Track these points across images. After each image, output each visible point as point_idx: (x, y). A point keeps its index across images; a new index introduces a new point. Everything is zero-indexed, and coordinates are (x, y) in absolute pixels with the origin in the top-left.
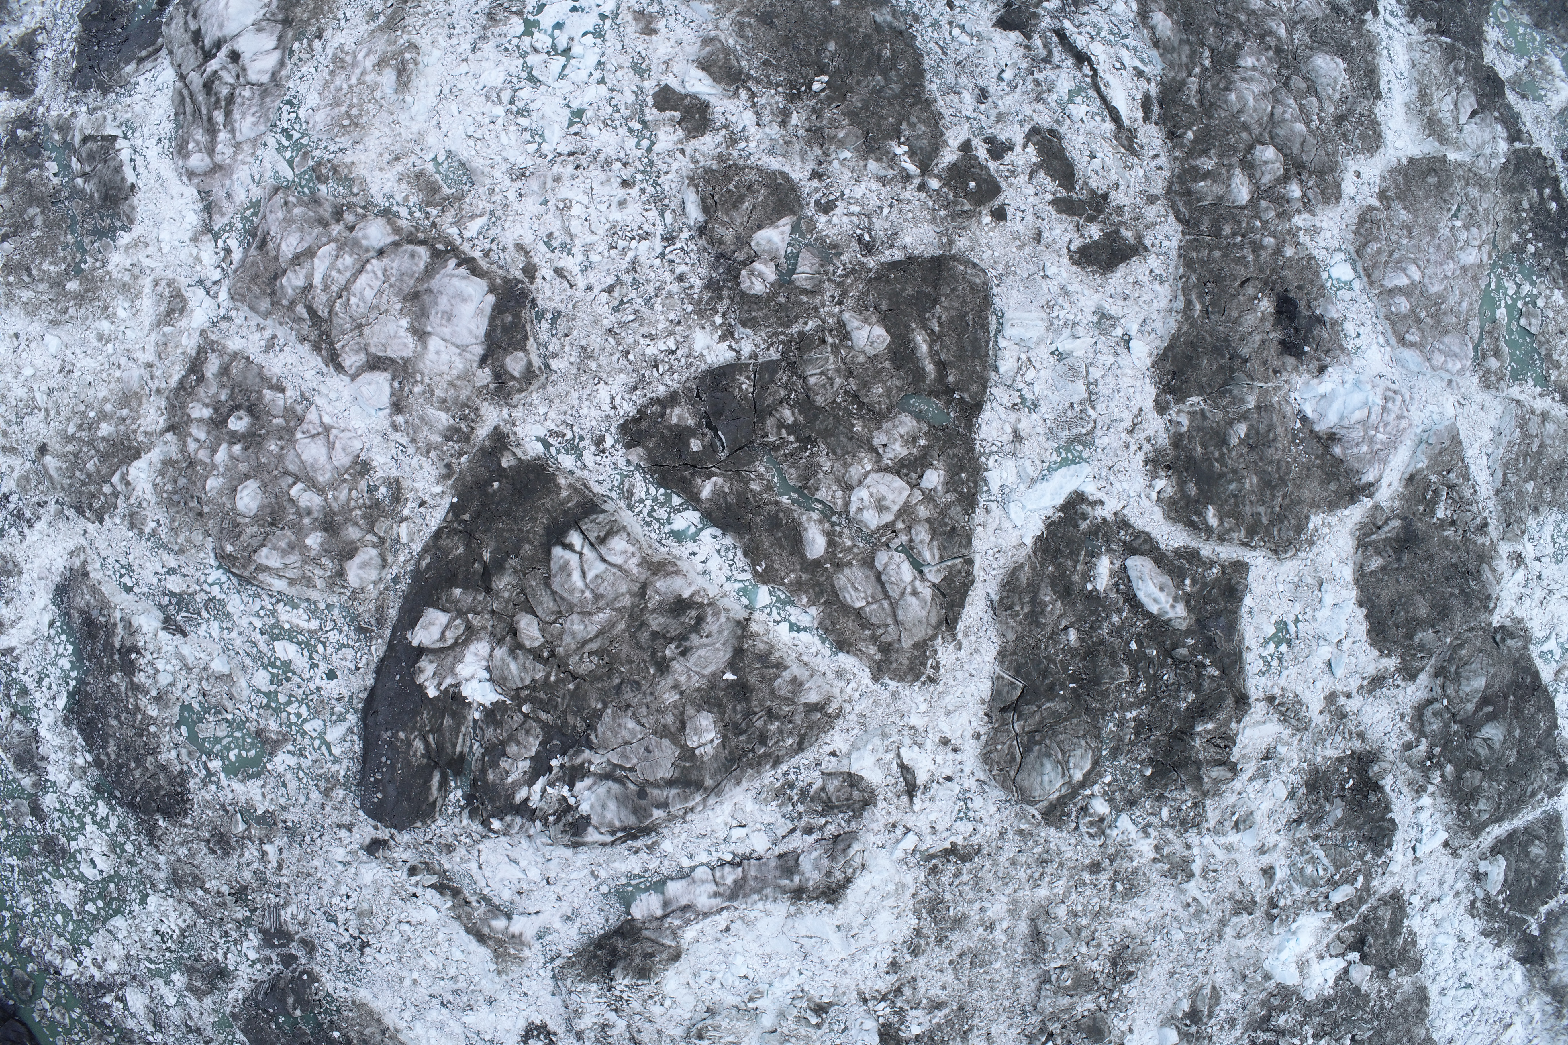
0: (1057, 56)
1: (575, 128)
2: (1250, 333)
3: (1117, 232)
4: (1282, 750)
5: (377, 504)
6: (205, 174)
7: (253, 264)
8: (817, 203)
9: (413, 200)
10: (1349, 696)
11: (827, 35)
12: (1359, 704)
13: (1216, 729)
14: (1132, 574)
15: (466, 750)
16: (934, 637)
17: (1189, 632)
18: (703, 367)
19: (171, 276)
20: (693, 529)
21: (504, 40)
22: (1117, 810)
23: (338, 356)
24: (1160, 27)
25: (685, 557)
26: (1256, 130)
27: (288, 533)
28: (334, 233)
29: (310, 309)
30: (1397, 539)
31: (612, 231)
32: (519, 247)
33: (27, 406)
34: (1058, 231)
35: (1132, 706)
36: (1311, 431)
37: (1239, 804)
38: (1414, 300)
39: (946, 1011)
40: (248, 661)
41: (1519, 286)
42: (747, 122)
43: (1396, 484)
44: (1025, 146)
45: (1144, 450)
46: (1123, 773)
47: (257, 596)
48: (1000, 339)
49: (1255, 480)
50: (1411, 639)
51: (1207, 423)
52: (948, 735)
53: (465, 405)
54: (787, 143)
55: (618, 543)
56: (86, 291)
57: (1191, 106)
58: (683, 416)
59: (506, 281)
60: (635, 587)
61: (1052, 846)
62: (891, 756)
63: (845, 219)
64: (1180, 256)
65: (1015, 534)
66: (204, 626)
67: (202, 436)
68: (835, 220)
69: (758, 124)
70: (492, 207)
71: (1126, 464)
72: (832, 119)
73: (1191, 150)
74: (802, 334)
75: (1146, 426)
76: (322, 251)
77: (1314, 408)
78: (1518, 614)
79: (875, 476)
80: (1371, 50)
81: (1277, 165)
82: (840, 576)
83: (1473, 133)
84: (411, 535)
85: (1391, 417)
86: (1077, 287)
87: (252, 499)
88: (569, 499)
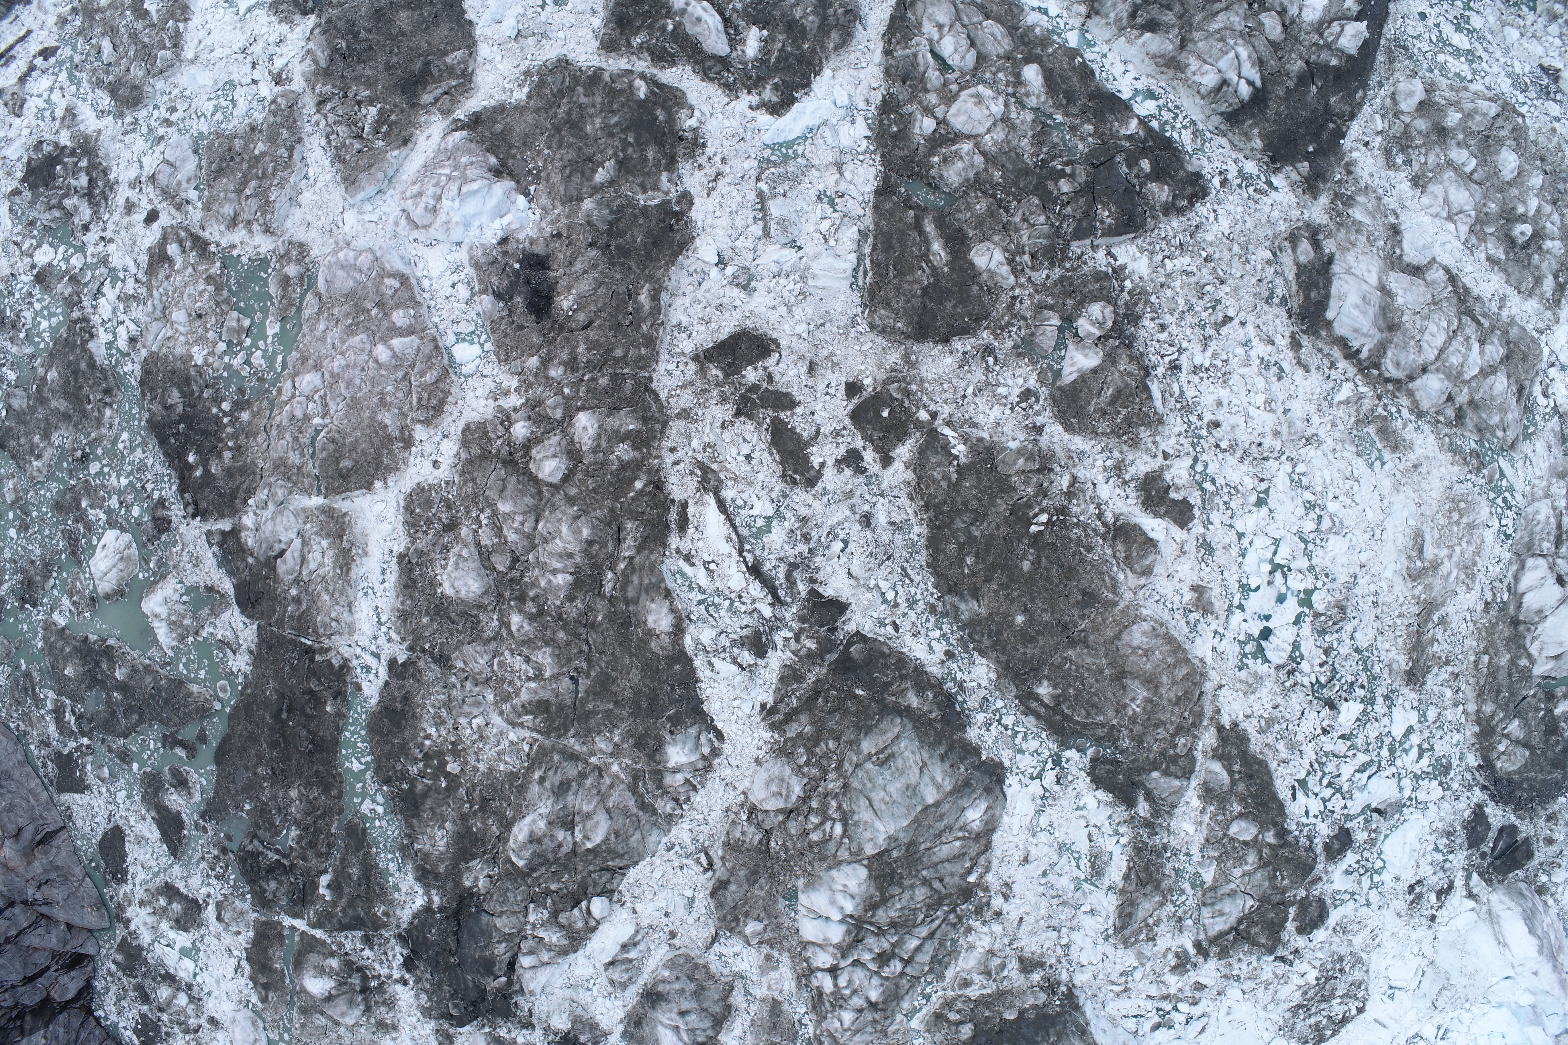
0: (781, 574)
1: (1263, 486)
2: (585, 272)
3: (727, 375)
5: (1403, 149)
7: (1527, 372)
8: (1037, 401)
9: (1399, 423)
11: (1030, 579)
14: (724, 38)
18: (1139, 241)
20: (1139, 99)
21: (1329, 586)
23: (1449, 280)
24: (665, 610)
25: (1144, 76)
26: (559, 498)
27: (1474, 128)
28: (1465, 390)
29: (1478, 323)
30: (426, 83)
31: (1226, 378)
32: (1306, 369)
34: (792, 373)
36: (518, 182)
38: (385, 324)
41: (246, 362)
42: (1106, 486)
43: (423, 139)
44: (822, 465)
45: (705, 157)
48: (855, 262)
49: (589, 128)
51: (639, 180)
53: (1340, 224)
54: (1071, 458)
55: (1210, 80)
57: (634, 521)
58: (1160, 193)
59: (1316, 334)
60: (1190, 46)
63: (1010, 382)
64: (658, 354)
65: (839, 80)
67: (1549, 225)
68: (1020, 381)
69: (1094, 485)
70: (1332, 410)
71: (725, 143)
72: (1027, 483)
73: (639, 468)
74: (1052, 265)
75: (704, 179)
76: (1476, 371)
77: (514, 203)
78: (285, 28)
79: (981, 130)
80: (403, 616)
81: (539, 457)
82: (1007, 48)
83: (287, 529)
84: (1373, 120)
85: (431, 191)
86: (773, 316)
87: (1505, 160)
88: (1251, 127)
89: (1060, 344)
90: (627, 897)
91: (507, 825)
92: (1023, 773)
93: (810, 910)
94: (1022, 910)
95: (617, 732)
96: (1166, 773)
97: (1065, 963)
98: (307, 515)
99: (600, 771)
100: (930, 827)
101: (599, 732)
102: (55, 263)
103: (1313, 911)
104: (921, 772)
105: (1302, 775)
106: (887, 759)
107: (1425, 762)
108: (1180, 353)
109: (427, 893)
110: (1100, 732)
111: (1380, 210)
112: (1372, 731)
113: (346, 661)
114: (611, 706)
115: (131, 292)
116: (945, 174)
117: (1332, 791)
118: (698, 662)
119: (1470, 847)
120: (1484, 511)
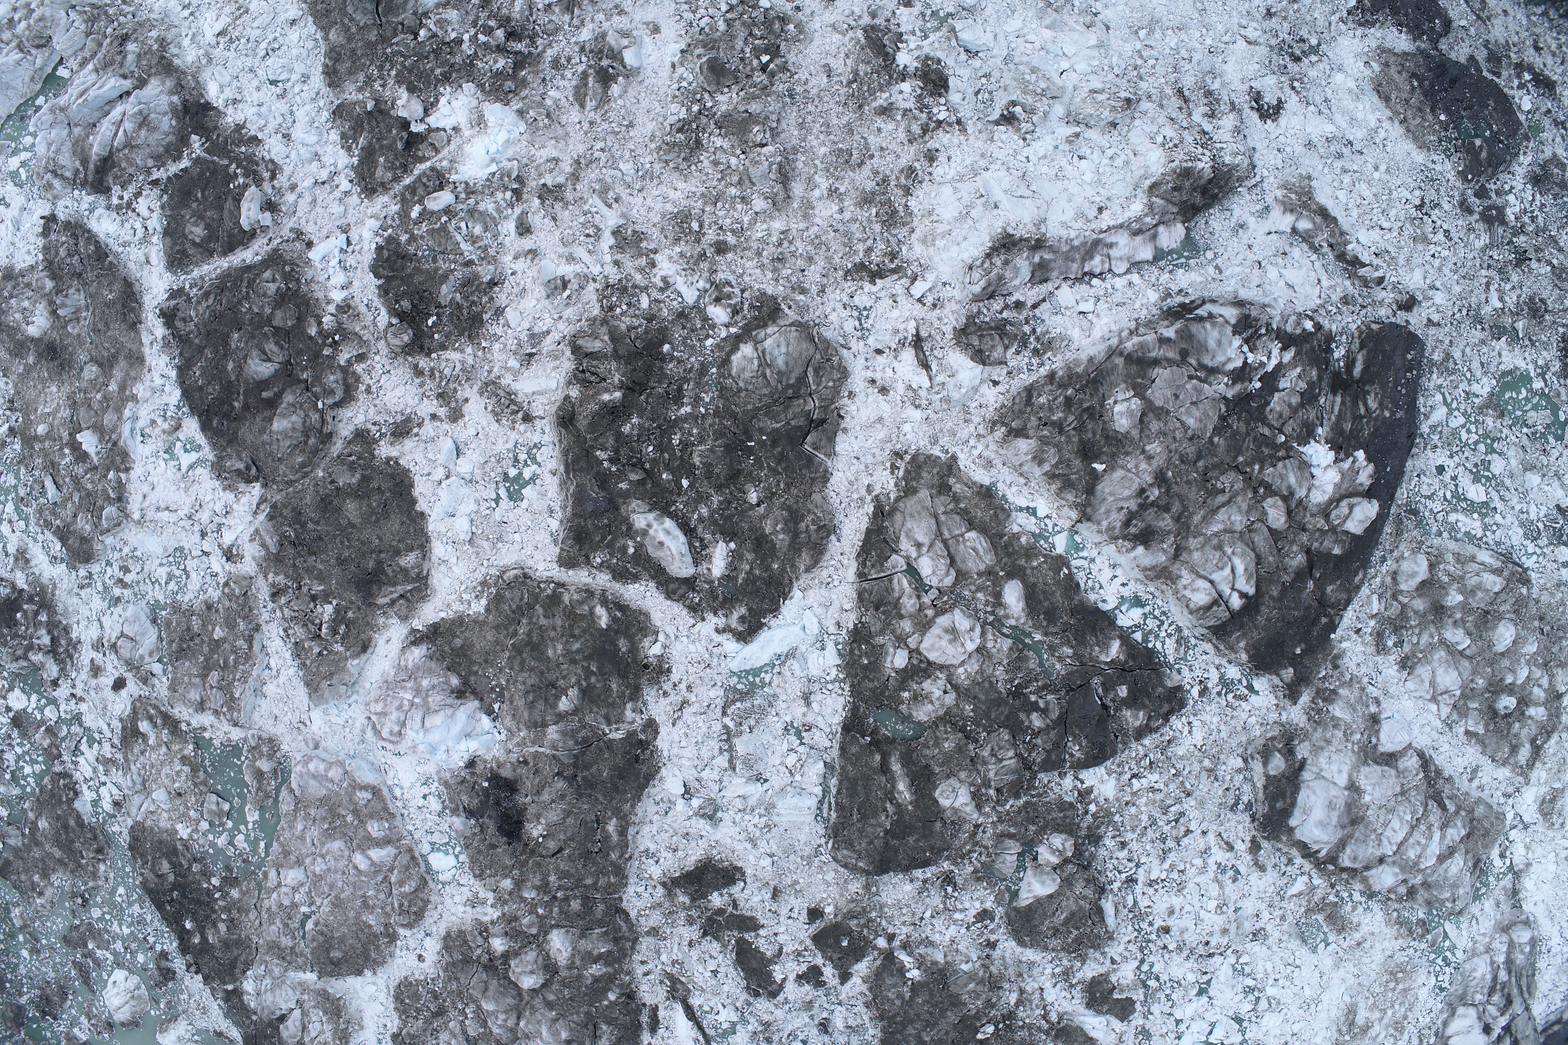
1: (1206, 978)
2: (553, 801)
3: (693, 900)
4: (513, 363)
5: (1396, 630)
6: (1515, 924)
7: (1484, 847)
8: (992, 920)
9: (1348, 908)
10: (434, 417)
12: (421, 407)
13: (598, 393)
14: (688, 559)
15: (1330, 397)
16: (898, 499)
17: (626, 495)
18: (1108, 764)
20: (1124, 608)
22: (698, 308)
23: (1422, 766)
25: (1132, 582)
26: (538, 1002)
27: (1474, 605)
28: (1419, 877)
29: (1443, 808)
30: (381, 584)
31: (1181, 887)
32: (1262, 869)
34: (756, 899)
35: (686, 418)
36: (482, 700)
37: (561, 307)
38: (361, 832)
39: (875, 104)
40: (1508, 483)
41: (230, 844)
42: (1052, 991)
43: (381, 642)
44: (784, 980)
45: (670, 684)
46: (693, 347)
47: (1498, 544)
48: (820, 794)
49: (550, 652)
50: (363, 476)
51: (604, 711)
52: (881, 397)
53: (1318, 724)
54: (1020, 975)
55: (1201, 597)
57: (609, 1023)
58: (1133, 718)
59: (1277, 839)
60: (1184, 556)
61: (770, 275)
62: (940, 379)
63: (967, 905)
64: (627, 878)
65: (809, 601)
66: (1542, 515)
67: (1536, 690)
68: (977, 904)
69: (1043, 990)
70: (1283, 904)
71: (691, 670)
72: (976, 998)
73: (611, 980)
74: (1017, 795)
75: (669, 708)
76: (1432, 861)
77: (479, 724)
78: (229, 496)
79: (955, 662)
81: (517, 970)
82: (988, 562)
83: (286, 1000)
84: (1369, 602)
85: (394, 716)
86: (739, 847)
87: (1501, 635)
88: (1238, 640)
89: (1020, 869)
98: (303, 987)
102: (29, 710)
108: (1138, 866)
111: (1363, 697)
115: (109, 756)
120: (1422, 974)
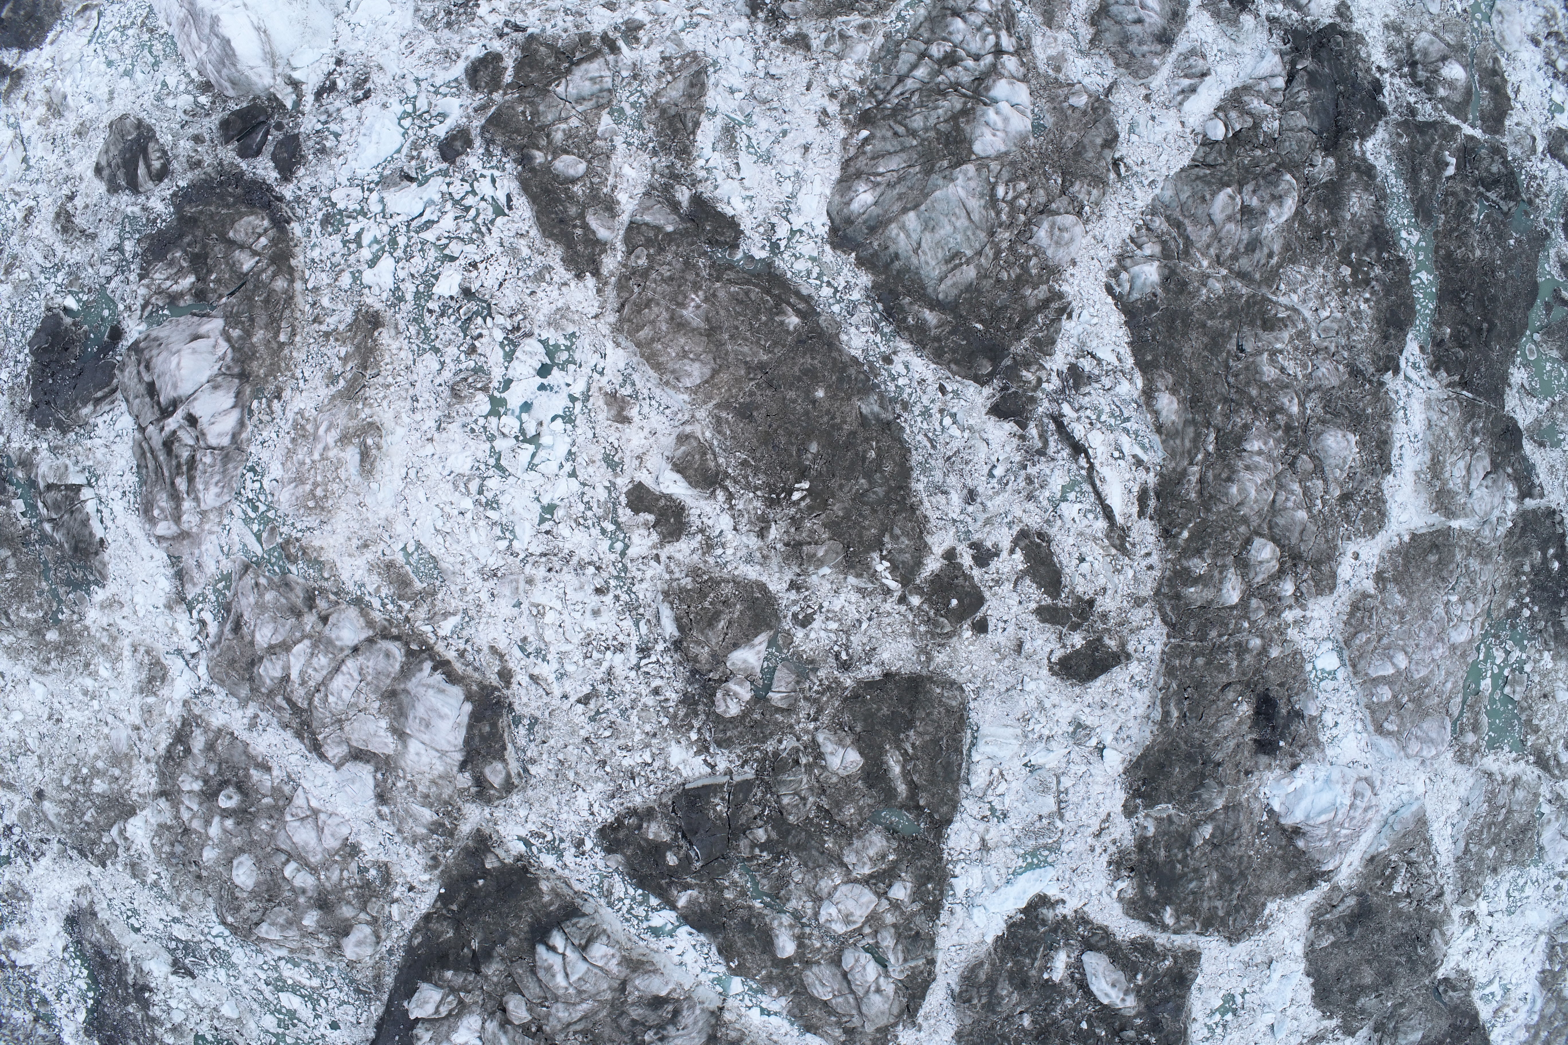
0: (1052, 446)
1: (546, 526)
2: (1225, 738)
3: (1100, 639)
5: (368, 884)
6: (173, 538)
7: (229, 648)
8: (795, 616)
9: (384, 592)
11: (809, 434)
14: (1088, 970)
16: (895, 1025)
17: (1137, 1017)
18: (679, 780)
19: (148, 641)
20: (670, 927)
21: (470, 420)
23: (321, 746)
24: (1164, 413)
25: (662, 952)
26: (1255, 522)
27: (285, 910)
28: (308, 628)
29: (289, 700)
30: (1351, 916)
31: (588, 638)
32: (493, 650)
33: (20, 747)
34: (1040, 642)
36: (1277, 823)
38: (1397, 688)
40: (255, 1006)
41: (1508, 653)
42: (724, 527)
43: (1356, 863)
44: (1012, 552)
45: (1109, 852)
47: (259, 951)
48: (973, 753)
49: (1215, 876)
50: (1354, 1004)
51: (1173, 828)
53: (447, 803)
54: (763, 558)
55: (597, 951)
56: (67, 643)
57: (1189, 500)
58: (658, 831)
59: (483, 687)
60: (616, 985)
63: (823, 634)
64: (1162, 661)
65: (977, 933)
66: (211, 972)
67: (195, 808)
68: (813, 635)
69: (735, 529)
70: (464, 606)
71: (1090, 866)
72: (812, 532)
73: (1184, 550)
74: (776, 754)
75: (1112, 831)
76: (297, 649)
77: (1282, 804)
79: (844, 889)
80: (1387, 415)
81: (1273, 563)
82: (809, 973)
83: (1482, 498)
84: (402, 915)
85: (1357, 814)
86: (1055, 698)
87: (249, 876)
88: (551, 903)
89: (769, 673)
90: (1190, 137)
91: (1299, 213)
92: (811, 237)
93: (1023, 113)
94: (808, 98)
95: (1204, 298)
96: (658, 229)
97: (759, 41)
98: (1464, 511)
99: (1218, 261)
100: (911, 188)
101: (1219, 298)
103: (484, 77)
104: (919, 244)
105: (500, 221)
106: (952, 258)
107: (354, 229)
109: (1364, 153)
110: (731, 275)
111: (397, 820)
112: (418, 264)
113: (1433, 375)
114: (1209, 323)
116: (885, 843)
117: (465, 202)
118: (1130, 362)
119: (296, 136)
120: (285, 498)
